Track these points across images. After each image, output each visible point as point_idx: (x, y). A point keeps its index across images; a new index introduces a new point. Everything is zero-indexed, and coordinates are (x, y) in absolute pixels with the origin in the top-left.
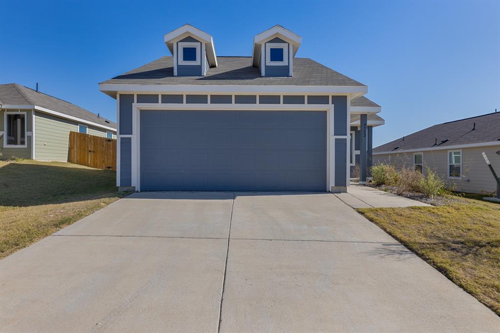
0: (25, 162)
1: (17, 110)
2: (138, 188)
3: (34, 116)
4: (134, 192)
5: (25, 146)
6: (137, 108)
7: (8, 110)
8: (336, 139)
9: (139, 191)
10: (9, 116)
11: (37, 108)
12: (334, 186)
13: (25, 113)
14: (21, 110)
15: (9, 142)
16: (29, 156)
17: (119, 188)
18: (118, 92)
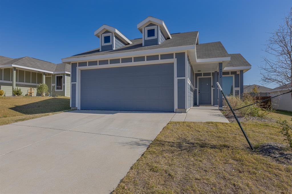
0: (62, 97)
1: (60, 74)
2: (79, 108)
3: (66, 76)
4: (77, 110)
5: (62, 90)
6: (79, 69)
7: (57, 74)
8: (178, 79)
9: (80, 109)
10: (57, 77)
11: (66, 72)
12: (177, 108)
13: (62, 75)
14: (61, 74)
15: (58, 88)
16: (64, 95)
17: (71, 108)
18: (71, 62)
